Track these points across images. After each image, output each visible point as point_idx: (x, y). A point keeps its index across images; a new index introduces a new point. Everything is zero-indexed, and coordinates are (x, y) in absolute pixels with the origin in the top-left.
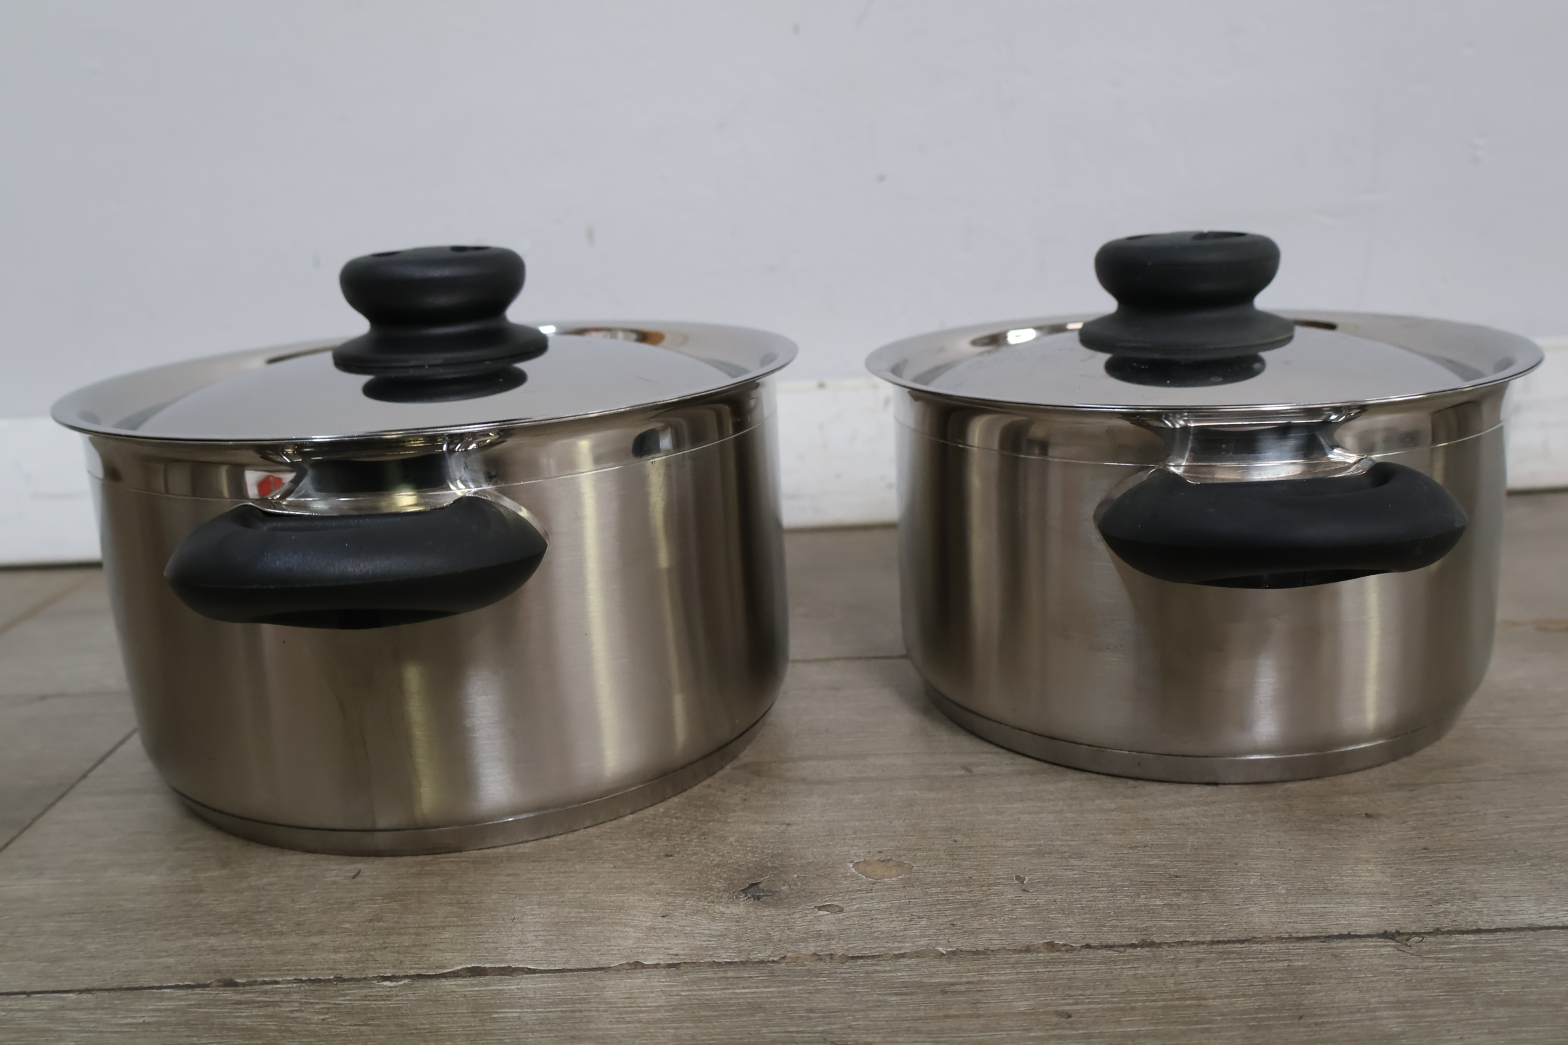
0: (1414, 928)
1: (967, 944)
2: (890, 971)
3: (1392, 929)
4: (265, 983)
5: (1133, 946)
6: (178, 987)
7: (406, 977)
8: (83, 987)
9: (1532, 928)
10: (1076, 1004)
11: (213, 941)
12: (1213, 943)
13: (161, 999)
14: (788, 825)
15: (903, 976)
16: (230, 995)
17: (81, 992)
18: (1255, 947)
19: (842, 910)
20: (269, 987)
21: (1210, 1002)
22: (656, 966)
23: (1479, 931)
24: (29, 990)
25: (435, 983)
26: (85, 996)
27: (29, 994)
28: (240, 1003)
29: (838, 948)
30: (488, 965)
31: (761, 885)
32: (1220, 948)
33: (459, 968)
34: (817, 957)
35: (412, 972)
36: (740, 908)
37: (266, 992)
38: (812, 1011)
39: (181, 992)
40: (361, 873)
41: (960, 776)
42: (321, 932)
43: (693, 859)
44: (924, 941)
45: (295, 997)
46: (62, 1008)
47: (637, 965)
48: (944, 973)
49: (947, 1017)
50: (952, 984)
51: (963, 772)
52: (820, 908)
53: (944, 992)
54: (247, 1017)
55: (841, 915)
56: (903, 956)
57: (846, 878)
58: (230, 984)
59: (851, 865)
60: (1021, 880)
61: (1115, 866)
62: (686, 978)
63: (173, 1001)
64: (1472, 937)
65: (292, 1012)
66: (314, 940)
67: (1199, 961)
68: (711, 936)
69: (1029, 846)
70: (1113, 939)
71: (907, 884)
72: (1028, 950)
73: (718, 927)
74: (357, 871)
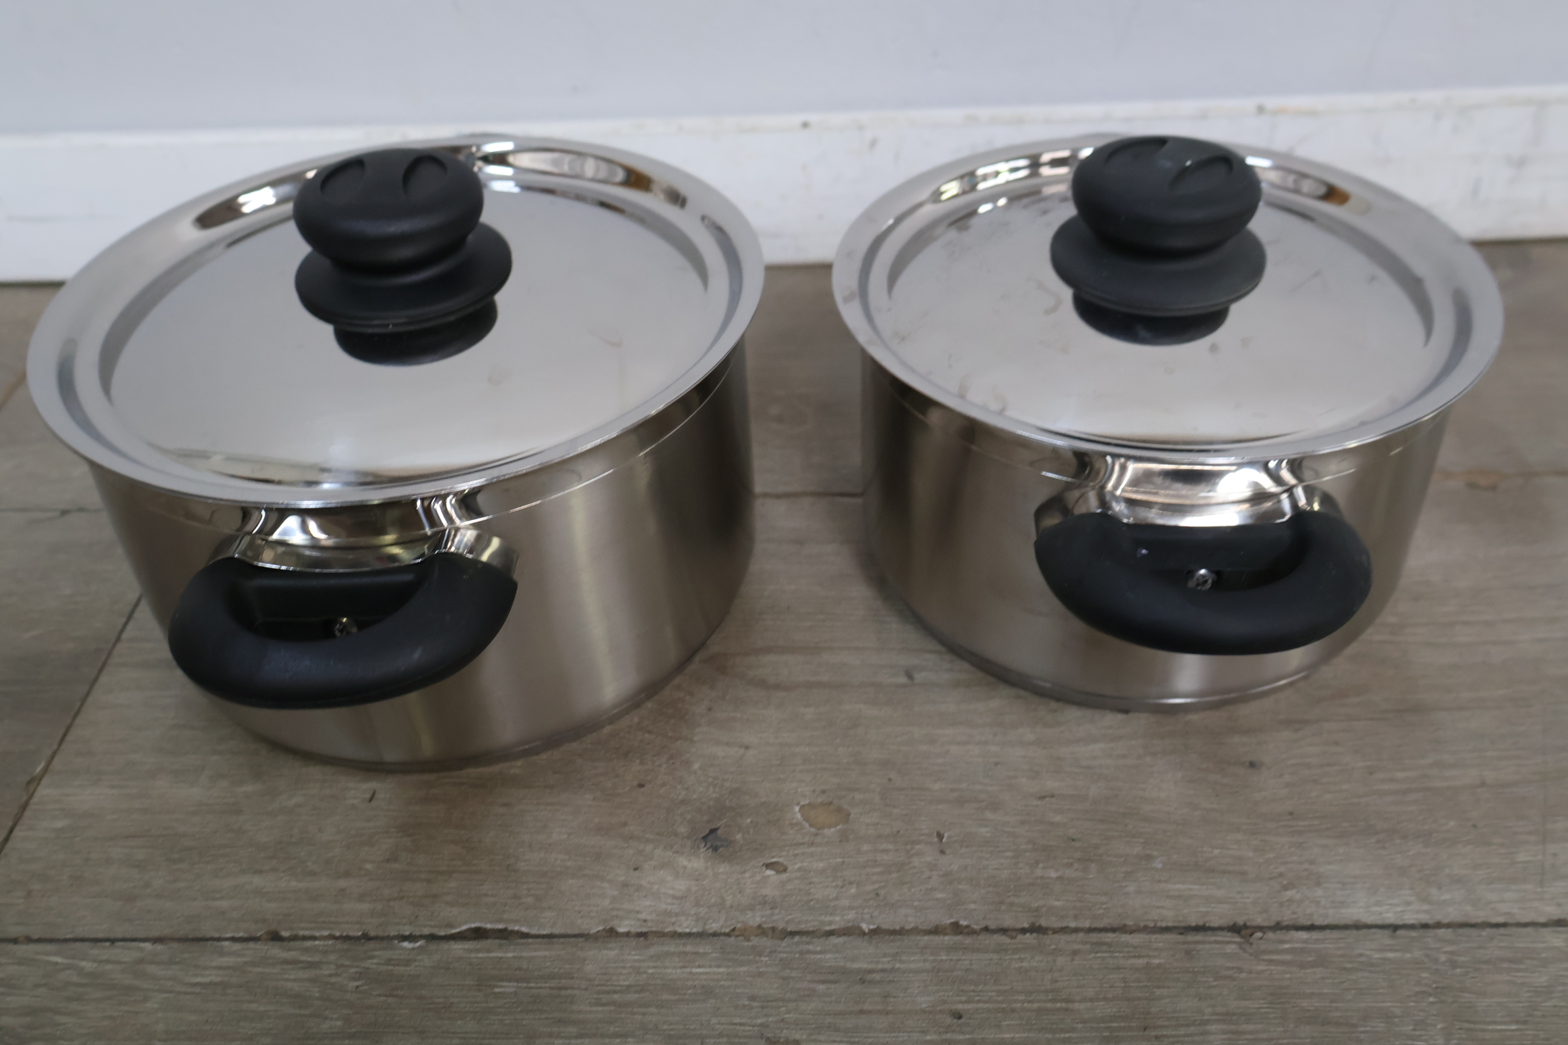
0: (1259, 920)
1: (888, 920)
2: (820, 952)
3: (1240, 921)
4: (304, 938)
5: (1024, 931)
6: (233, 939)
7: (421, 937)
8: (155, 934)
9: (1358, 926)
10: (967, 1002)
11: (257, 881)
12: (1091, 930)
13: (222, 953)
14: (747, 748)
15: (830, 959)
16: (276, 951)
17: (156, 940)
18: (1125, 938)
19: (785, 870)
20: (309, 943)
21: (1076, 1006)
22: (627, 934)
23: (1311, 928)
24: (112, 936)
25: (445, 946)
26: (159, 947)
27: (113, 941)
28: (286, 962)
29: (780, 919)
30: (489, 926)
31: (719, 832)
32: (1094, 937)
33: (464, 928)
34: (761, 931)
35: (426, 931)
36: (697, 862)
37: (307, 950)
38: (753, 998)
39: (237, 946)
40: (376, 795)
41: (904, 686)
42: (347, 874)
43: (662, 791)
44: (851, 915)
45: (332, 957)
46: (141, 961)
47: (612, 933)
48: (864, 955)
49: (862, 1012)
50: (870, 972)
51: (903, 680)
52: (768, 866)
53: (863, 981)
54: (295, 980)
55: (784, 876)
56: (831, 933)
57: (792, 825)
58: (275, 937)
59: (797, 809)
60: (940, 836)
61: (1023, 823)
62: (653, 950)
63: (234, 956)
64: (1303, 935)
65: (331, 975)
66: (342, 883)
67: (1075, 953)
68: (674, 897)
69: (953, 790)
70: (1008, 921)
71: (844, 837)
72: (936, 931)
73: (681, 885)
74: (372, 792)
